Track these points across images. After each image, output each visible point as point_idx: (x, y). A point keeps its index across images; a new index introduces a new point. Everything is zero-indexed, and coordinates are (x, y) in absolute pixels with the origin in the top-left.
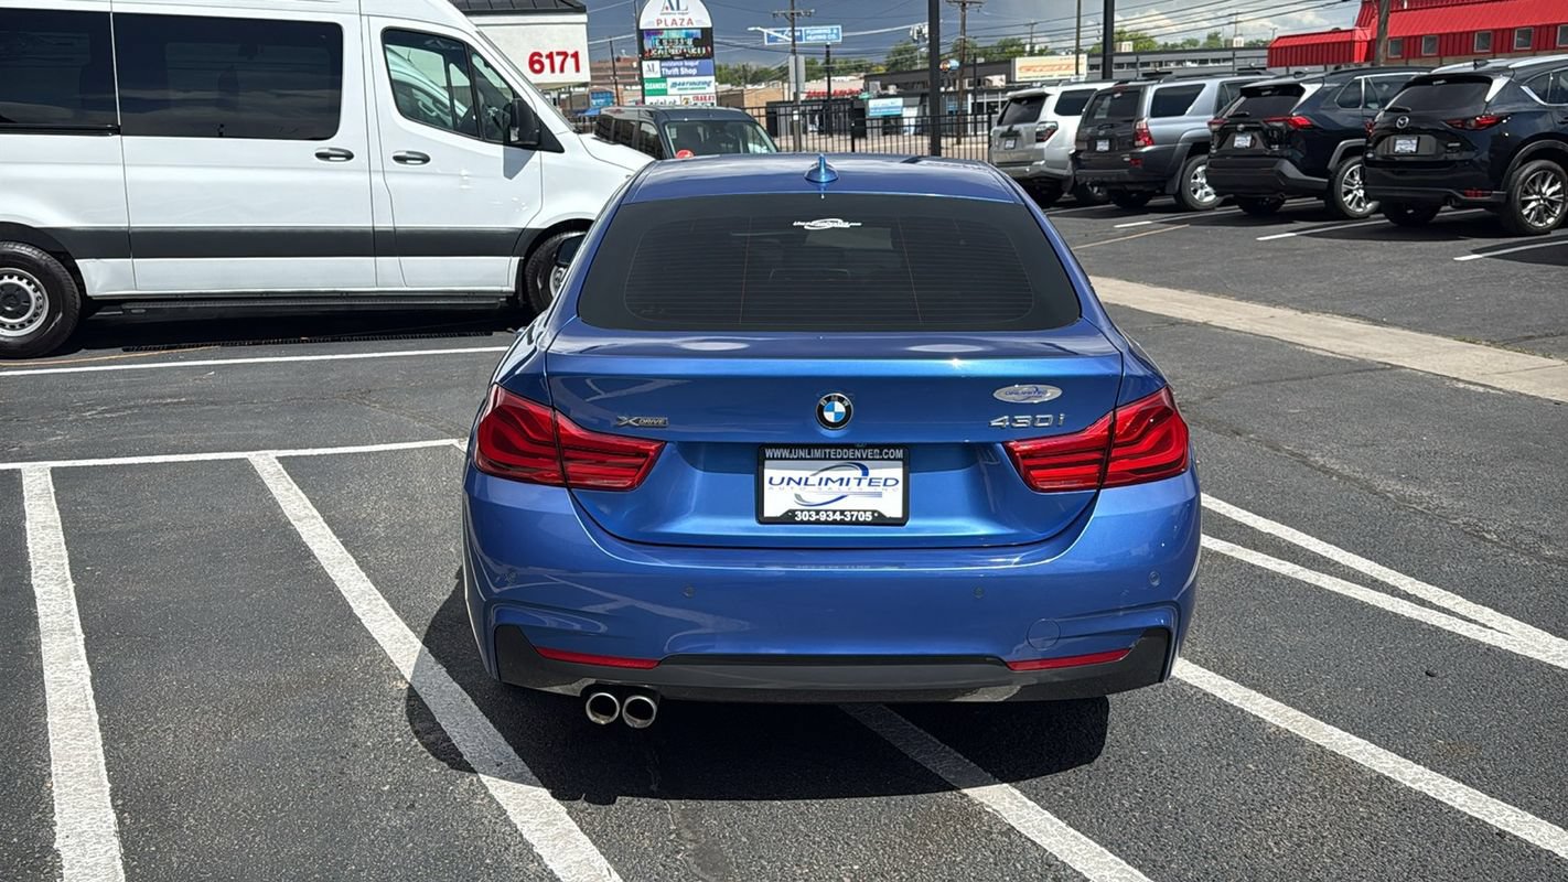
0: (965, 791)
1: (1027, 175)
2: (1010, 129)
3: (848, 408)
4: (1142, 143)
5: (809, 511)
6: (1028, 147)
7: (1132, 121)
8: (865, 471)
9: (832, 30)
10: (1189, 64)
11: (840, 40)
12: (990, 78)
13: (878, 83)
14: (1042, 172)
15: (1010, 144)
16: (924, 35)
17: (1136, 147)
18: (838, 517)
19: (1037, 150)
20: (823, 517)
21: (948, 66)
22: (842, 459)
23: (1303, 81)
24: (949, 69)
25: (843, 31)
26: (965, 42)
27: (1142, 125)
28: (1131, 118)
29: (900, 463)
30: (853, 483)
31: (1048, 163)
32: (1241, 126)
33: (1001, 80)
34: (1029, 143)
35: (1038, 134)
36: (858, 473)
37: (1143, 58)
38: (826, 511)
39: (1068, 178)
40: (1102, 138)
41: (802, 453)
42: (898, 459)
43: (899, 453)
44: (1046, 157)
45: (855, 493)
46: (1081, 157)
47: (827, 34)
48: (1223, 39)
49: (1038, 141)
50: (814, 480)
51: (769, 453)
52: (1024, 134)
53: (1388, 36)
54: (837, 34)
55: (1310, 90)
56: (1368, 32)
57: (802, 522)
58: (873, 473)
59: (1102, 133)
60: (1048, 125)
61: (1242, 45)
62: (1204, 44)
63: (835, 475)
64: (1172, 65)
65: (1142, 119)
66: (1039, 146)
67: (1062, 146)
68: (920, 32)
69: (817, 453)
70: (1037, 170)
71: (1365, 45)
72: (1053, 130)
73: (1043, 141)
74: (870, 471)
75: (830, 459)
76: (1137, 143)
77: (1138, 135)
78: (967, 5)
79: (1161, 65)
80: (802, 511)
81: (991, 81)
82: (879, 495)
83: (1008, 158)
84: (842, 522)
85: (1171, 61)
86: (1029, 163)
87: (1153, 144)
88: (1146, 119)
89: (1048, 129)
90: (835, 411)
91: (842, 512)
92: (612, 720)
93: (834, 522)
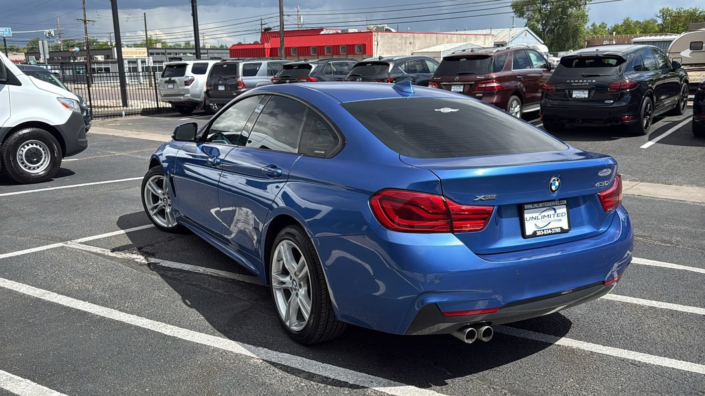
0: (556, 343)
1: (182, 100)
2: (170, 79)
3: (559, 183)
4: (240, 87)
5: (540, 230)
6: (181, 88)
7: (234, 78)
8: (555, 210)
9: (6, 29)
10: (189, 54)
11: (11, 35)
12: (96, 56)
13: (34, 57)
14: (189, 99)
15: (171, 86)
16: (52, 35)
17: (238, 89)
18: (550, 232)
19: (186, 89)
20: (545, 232)
21: (74, 50)
22: (548, 206)
23: (311, 63)
24: (75, 52)
25: (12, 31)
26: (88, 39)
27: (240, 79)
28: (234, 76)
29: (565, 206)
30: (552, 216)
31: (192, 95)
32: (288, 81)
33: (102, 58)
34: (181, 86)
35: (185, 82)
36: (553, 212)
37: (168, 51)
38: (546, 230)
39: (202, 102)
40: (221, 85)
41: (536, 205)
42: (564, 204)
43: (565, 202)
44: (191, 92)
45: (553, 221)
46: (210, 93)
47: (3, 32)
48: (191, 45)
49: (186, 85)
50: (540, 217)
51: (526, 207)
52: (178, 82)
53: (285, 46)
54: (9, 32)
55: (314, 67)
56: (270, 45)
57: (539, 236)
58: (558, 211)
59: (220, 82)
60: (190, 78)
61: (209, 48)
62: (184, 46)
63: (546, 213)
64: (182, 55)
65: (239, 77)
66: (186, 87)
67: (197, 87)
68: (50, 33)
69: (541, 205)
70: (187, 98)
71: (269, 50)
72: (192, 80)
73: (188, 85)
74: (557, 211)
75: (545, 207)
76: (238, 87)
77: (238, 84)
78: (87, 22)
79: (176, 54)
80: (538, 231)
81: (97, 58)
82: (560, 220)
83: (169, 92)
84: (551, 234)
85: (181, 53)
86: (183, 95)
87: (245, 88)
88: (241, 78)
89: (190, 80)
90: (555, 184)
91: (551, 229)
92: (473, 340)
93: (549, 234)
